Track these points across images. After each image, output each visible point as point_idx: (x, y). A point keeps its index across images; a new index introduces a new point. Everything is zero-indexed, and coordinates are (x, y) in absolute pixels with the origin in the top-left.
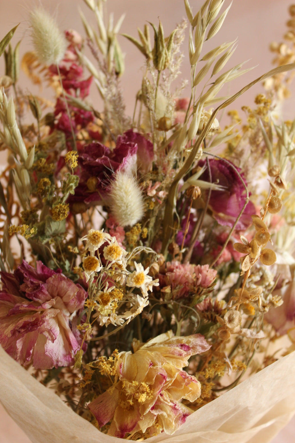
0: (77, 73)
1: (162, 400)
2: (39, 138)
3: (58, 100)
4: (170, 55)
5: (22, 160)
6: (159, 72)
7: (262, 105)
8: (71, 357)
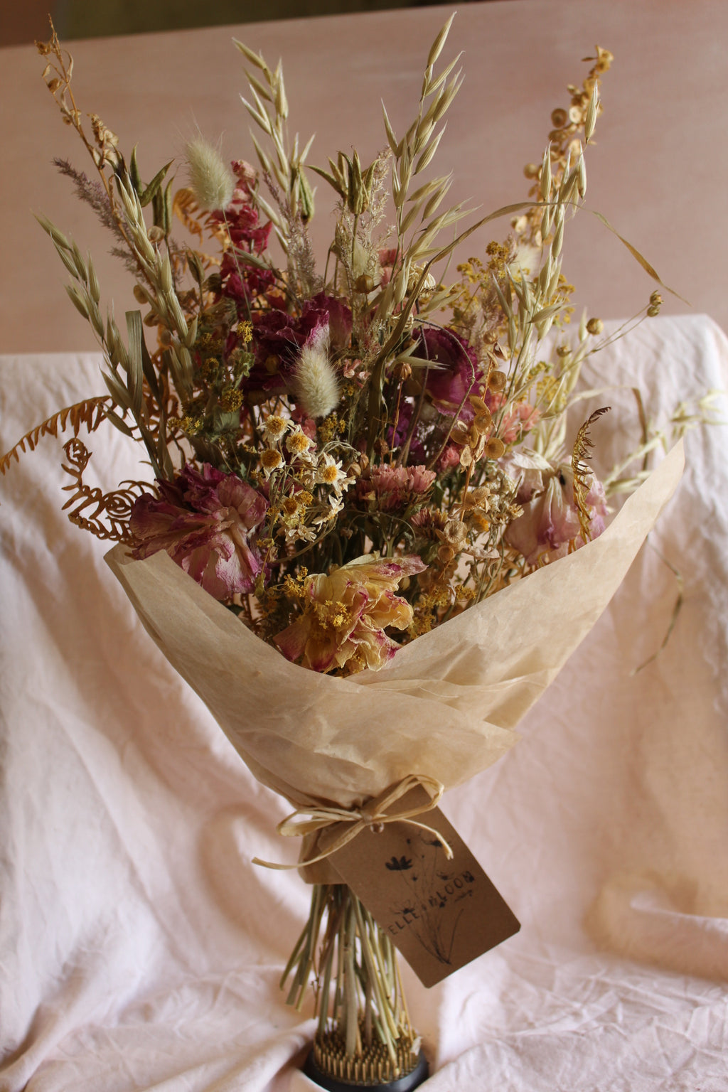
0: (251, 219)
1: (363, 624)
2: (202, 308)
3: (225, 256)
4: (370, 194)
5: (181, 336)
6: (356, 216)
7: (497, 255)
8: (250, 582)
